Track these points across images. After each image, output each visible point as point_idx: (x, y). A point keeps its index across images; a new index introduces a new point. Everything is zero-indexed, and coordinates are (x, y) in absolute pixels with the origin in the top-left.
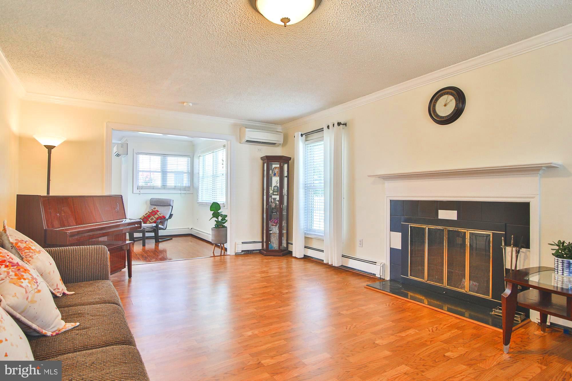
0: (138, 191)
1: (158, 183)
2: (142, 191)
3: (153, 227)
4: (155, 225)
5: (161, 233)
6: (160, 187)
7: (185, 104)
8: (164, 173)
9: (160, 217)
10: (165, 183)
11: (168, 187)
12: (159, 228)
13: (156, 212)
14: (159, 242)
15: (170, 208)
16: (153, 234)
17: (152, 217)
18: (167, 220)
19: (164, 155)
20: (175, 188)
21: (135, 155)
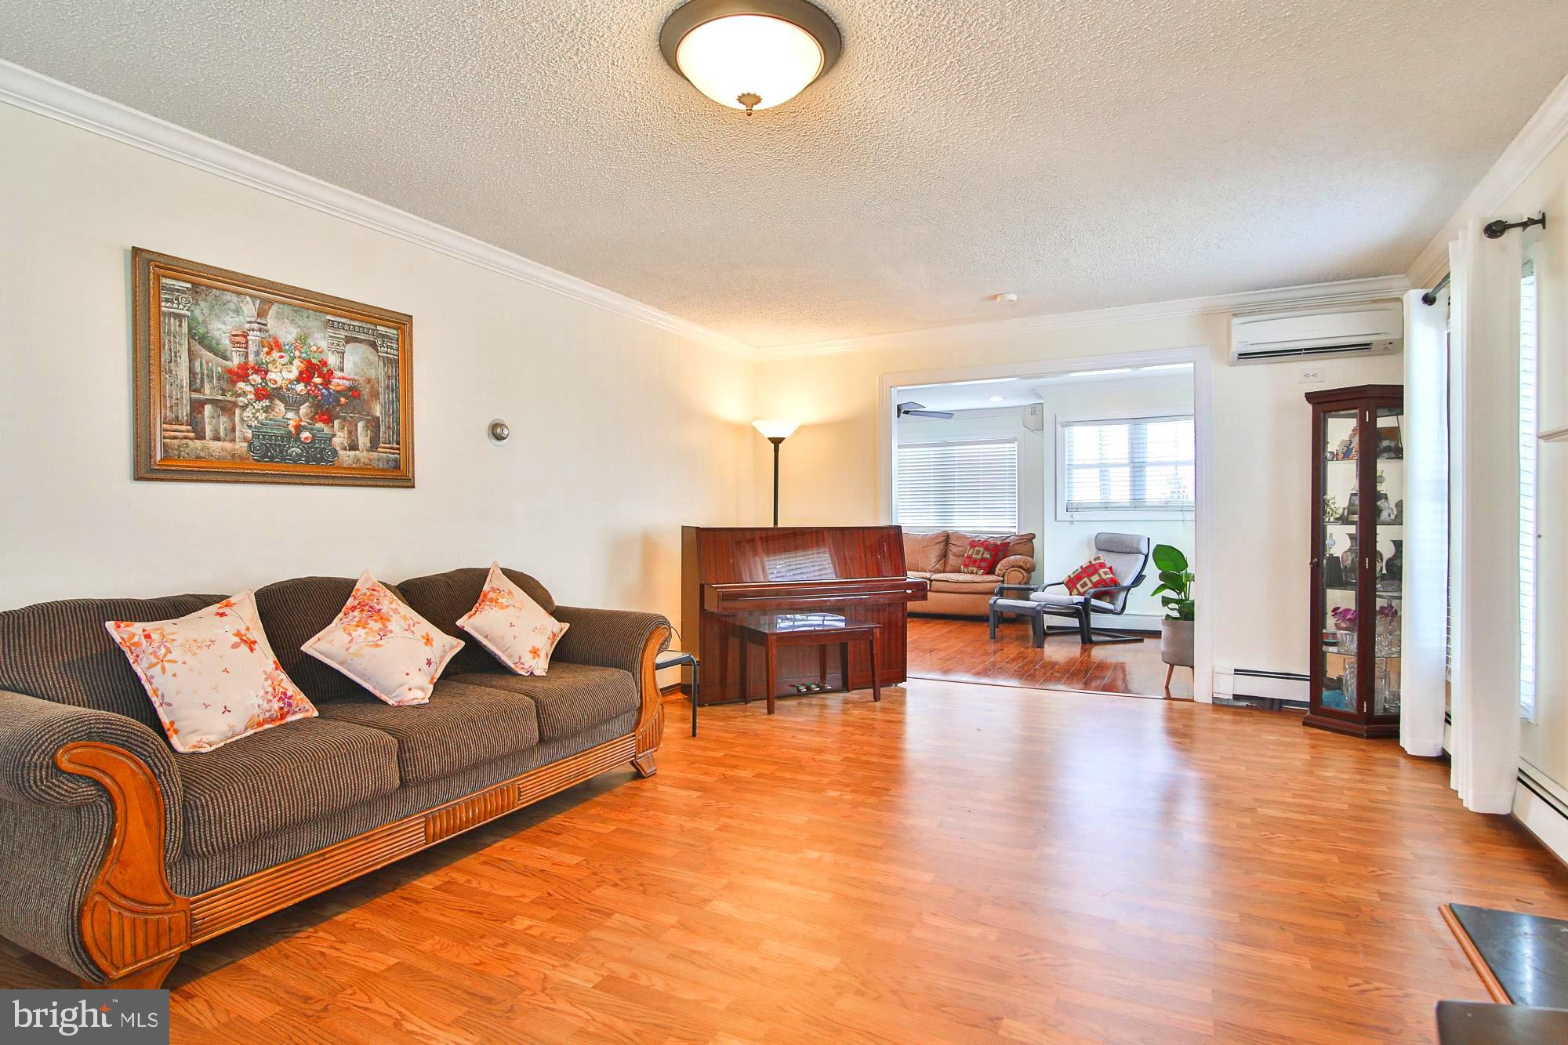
0: (1067, 516)
1: (1120, 492)
2: (1077, 516)
3: (1076, 604)
4: (1083, 601)
5: (1097, 621)
6: (1128, 504)
7: (998, 299)
8: (1137, 468)
9: (1104, 580)
10: (1139, 492)
11: (1147, 504)
12: (1091, 607)
13: (1097, 567)
14: (1092, 643)
15: (1137, 560)
16: (1074, 622)
17: (1086, 579)
18: (1128, 589)
19: (1136, 421)
20: (1165, 507)
21: (1059, 428)
